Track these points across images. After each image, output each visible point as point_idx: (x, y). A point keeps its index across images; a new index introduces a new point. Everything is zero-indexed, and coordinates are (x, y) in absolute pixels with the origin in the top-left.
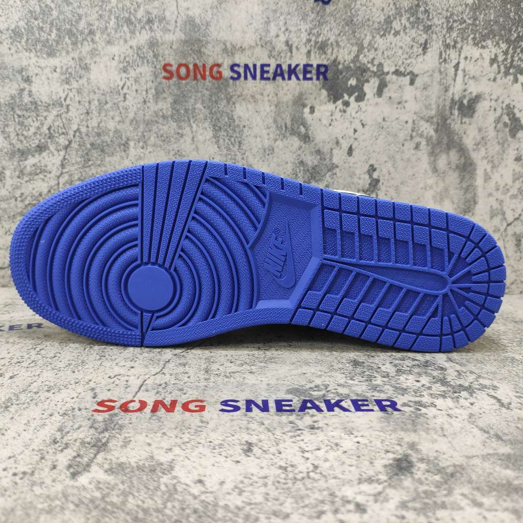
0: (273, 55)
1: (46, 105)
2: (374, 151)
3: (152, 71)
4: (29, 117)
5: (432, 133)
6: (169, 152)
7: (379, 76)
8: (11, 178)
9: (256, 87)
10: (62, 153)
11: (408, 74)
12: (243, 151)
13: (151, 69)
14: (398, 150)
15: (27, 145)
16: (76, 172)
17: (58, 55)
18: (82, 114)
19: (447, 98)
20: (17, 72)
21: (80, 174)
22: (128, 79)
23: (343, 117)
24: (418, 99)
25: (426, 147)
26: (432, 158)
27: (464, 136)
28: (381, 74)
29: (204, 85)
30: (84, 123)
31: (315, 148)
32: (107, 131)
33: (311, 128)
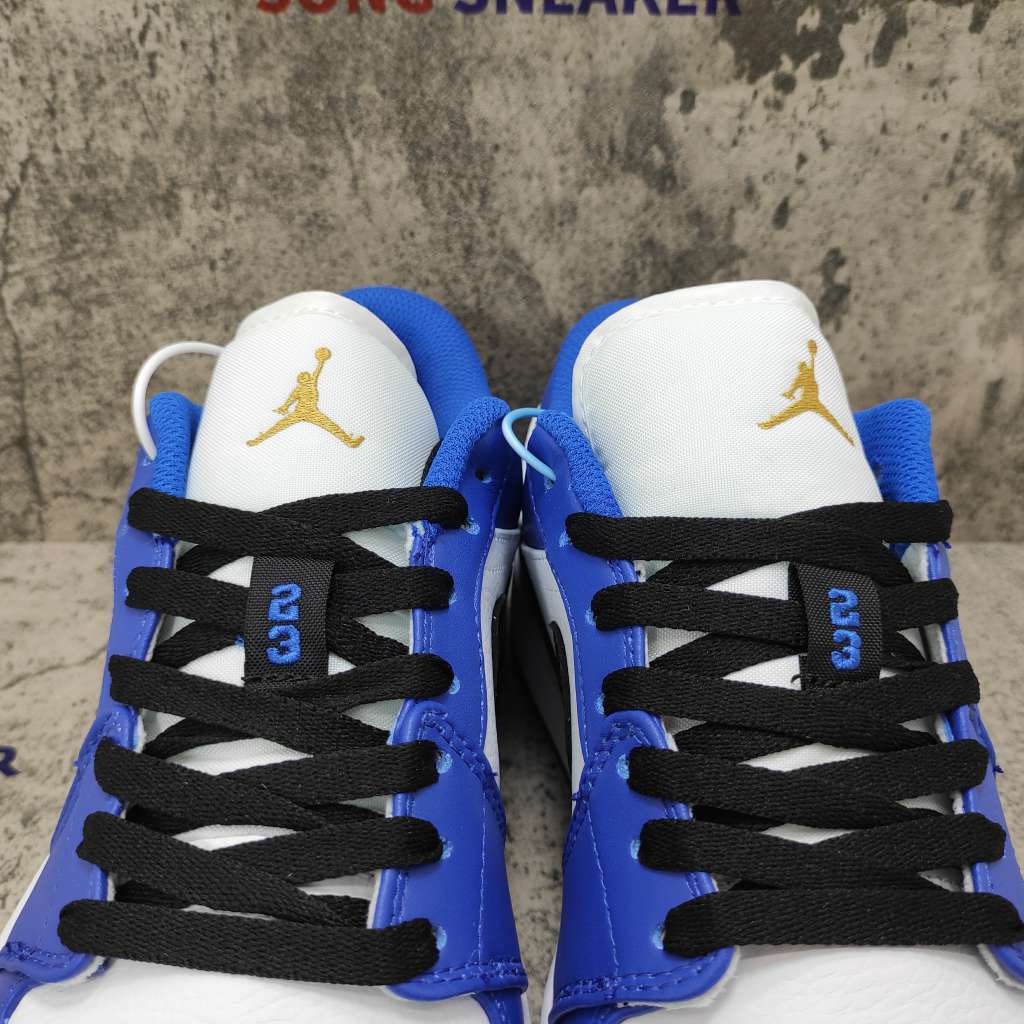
2: (845, 215)
5: (1009, 165)
6: (290, 218)
9: (529, 32)
12: (493, 216)
14: (908, 210)
16: (44, 272)
18: (35, 115)
21: (54, 278)
22: (156, 8)
23: (772, 122)
24: (986, 73)
25: (984, 203)
26: (997, 234)
29: (381, 28)
30: (45, 139)
31: (687, 206)
32: (113, 163)
33: (683, 152)
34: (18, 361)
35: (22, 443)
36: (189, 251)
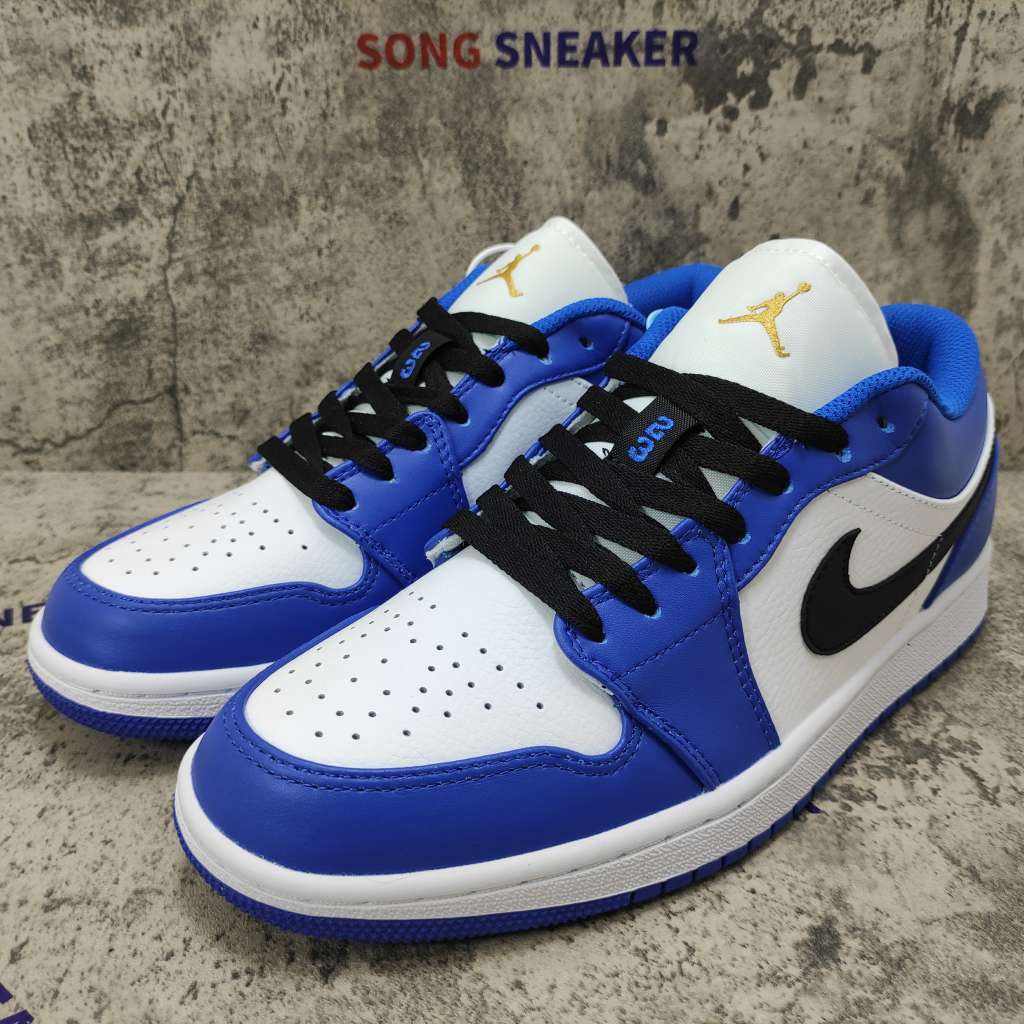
0: (585, 12)
1: (126, 125)
2: (780, 209)
3: (336, 51)
4: (95, 150)
5: (899, 170)
6: (377, 216)
7: (800, 56)
8: (73, 270)
9: (548, 80)
10: (167, 221)
11: (861, 49)
12: (523, 213)
13: (334, 47)
14: (828, 204)
15: (98, 207)
16: (198, 258)
17: (140, 20)
18: (199, 144)
19: (935, 99)
20: (60, 58)
21: (205, 262)
22: (288, 68)
23: (723, 141)
24: (876, 102)
25: (884, 198)
26: (896, 222)
27: (963, 176)
28: (805, 50)
29: (444, 80)
30: (206, 161)
31: (665, 204)
32: (252, 177)
33: (659, 164)
34: (174, 326)
35: (172, 391)
36: (304, 242)
